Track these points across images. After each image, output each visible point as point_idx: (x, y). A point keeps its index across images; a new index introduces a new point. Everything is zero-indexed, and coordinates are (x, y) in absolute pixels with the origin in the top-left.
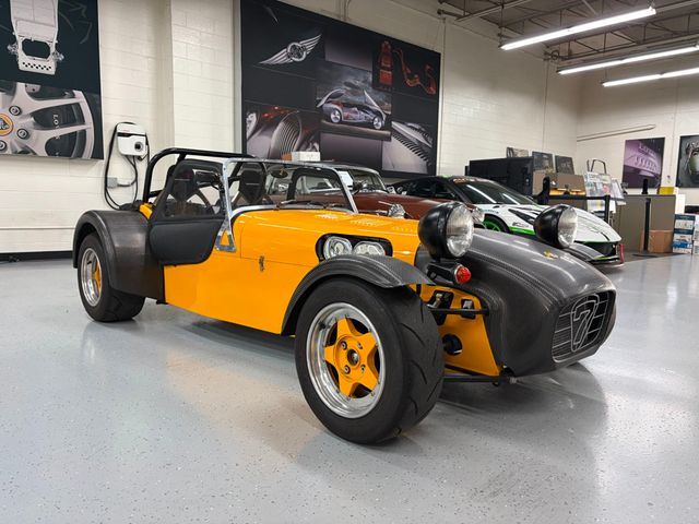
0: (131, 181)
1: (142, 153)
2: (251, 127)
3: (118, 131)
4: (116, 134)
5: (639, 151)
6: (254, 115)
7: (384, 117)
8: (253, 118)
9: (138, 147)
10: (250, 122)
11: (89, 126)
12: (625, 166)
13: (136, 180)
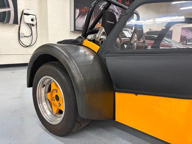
0: (30, 35)
1: (34, 23)
2: (77, 15)
3: (24, 12)
4: (23, 13)
5: (186, 31)
6: (78, 10)
7: (119, 15)
8: (78, 11)
9: (32, 20)
10: (77, 12)
11: (12, 9)
12: (181, 36)
13: (32, 34)
